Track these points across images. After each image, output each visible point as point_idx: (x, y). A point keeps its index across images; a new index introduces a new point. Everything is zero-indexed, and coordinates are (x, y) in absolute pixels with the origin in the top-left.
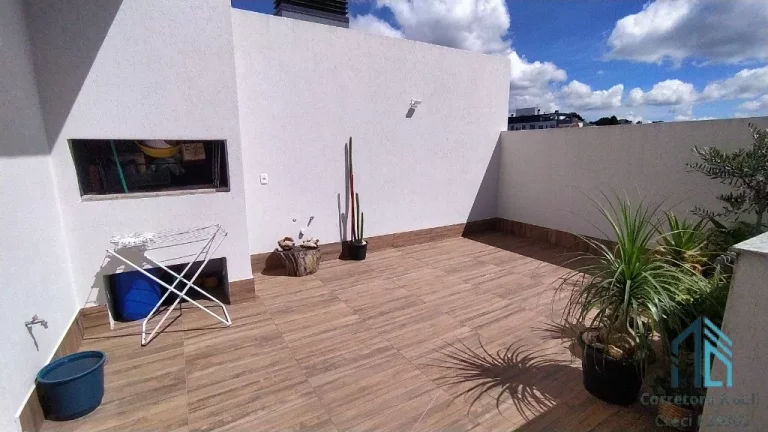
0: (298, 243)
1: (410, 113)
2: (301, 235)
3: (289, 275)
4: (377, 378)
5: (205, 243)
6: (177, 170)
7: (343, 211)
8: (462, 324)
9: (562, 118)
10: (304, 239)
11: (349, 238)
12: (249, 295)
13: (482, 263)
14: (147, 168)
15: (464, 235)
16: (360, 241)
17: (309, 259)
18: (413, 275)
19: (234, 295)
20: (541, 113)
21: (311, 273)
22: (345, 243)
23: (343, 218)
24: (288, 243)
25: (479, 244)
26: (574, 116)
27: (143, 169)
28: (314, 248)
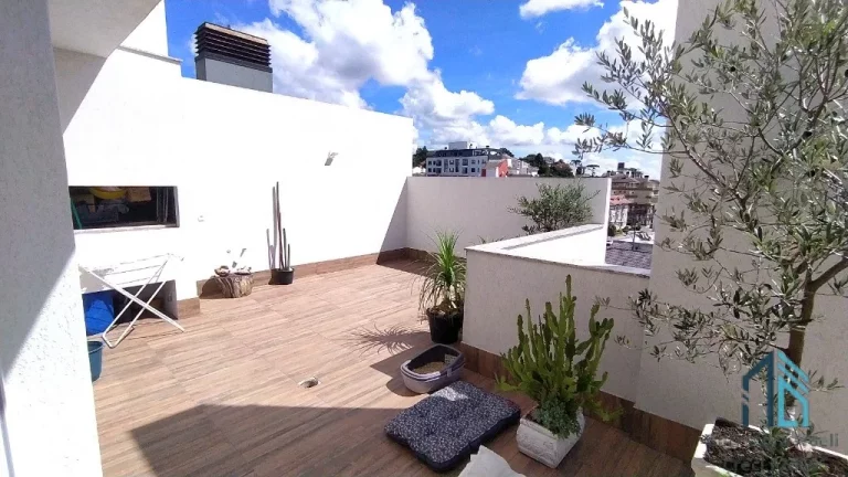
0: (233, 270)
1: (329, 162)
2: (235, 264)
3: (226, 297)
4: (303, 347)
5: (156, 269)
6: (124, 210)
7: (272, 243)
8: (365, 317)
9: (493, 153)
10: (237, 267)
11: (277, 267)
12: (195, 311)
13: (388, 282)
14: (97, 208)
15: (378, 263)
16: (287, 268)
17: (244, 282)
18: (333, 292)
19: (182, 311)
20: (474, 147)
21: (245, 295)
22: (274, 271)
23: (272, 249)
24: (223, 270)
25: (388, 269)
26: (504, 151)
27: (93, 209)
28: (246, 274)
